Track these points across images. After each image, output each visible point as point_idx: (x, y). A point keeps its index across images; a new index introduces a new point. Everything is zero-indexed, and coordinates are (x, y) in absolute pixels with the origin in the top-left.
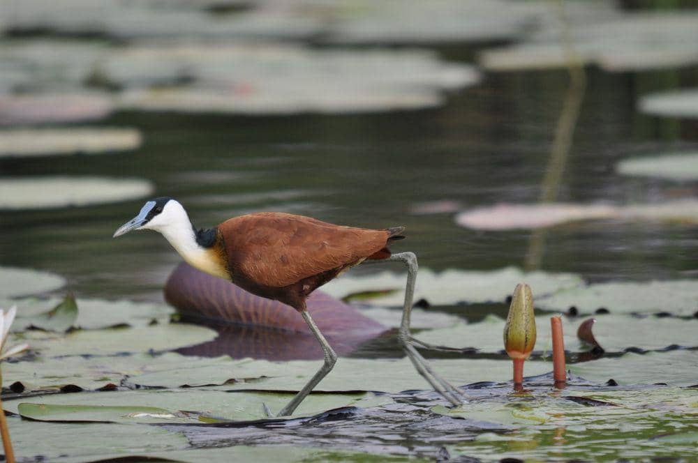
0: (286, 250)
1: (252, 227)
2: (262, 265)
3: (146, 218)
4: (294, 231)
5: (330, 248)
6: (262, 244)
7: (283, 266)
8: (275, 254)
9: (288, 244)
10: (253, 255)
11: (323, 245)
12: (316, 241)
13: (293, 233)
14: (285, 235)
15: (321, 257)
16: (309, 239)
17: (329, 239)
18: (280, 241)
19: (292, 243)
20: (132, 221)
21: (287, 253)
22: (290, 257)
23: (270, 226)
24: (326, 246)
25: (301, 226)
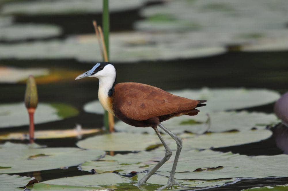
0: (145, 101)
1: (128, 88)
2: (132, 108)
3: (94, 72)
4: (150, 93)
5: (167, 103)
6: (132, 97)
7: (142, 109)
8: (139, 103)
9: (146, 99)
10: (127, 102)
11: (164, 101)
12: (160, 99)
13: (149, 93)
14: (145, 94)
15: (162, 107)
16: (157, 97)
17: (167, 99)
18: (142, 97)
19: (148, 98)
20: (86, 72)
21: (145, 103)
22: (146, 105)
23: (138, 89)
24: (166, 102)
25: (153, 90)
